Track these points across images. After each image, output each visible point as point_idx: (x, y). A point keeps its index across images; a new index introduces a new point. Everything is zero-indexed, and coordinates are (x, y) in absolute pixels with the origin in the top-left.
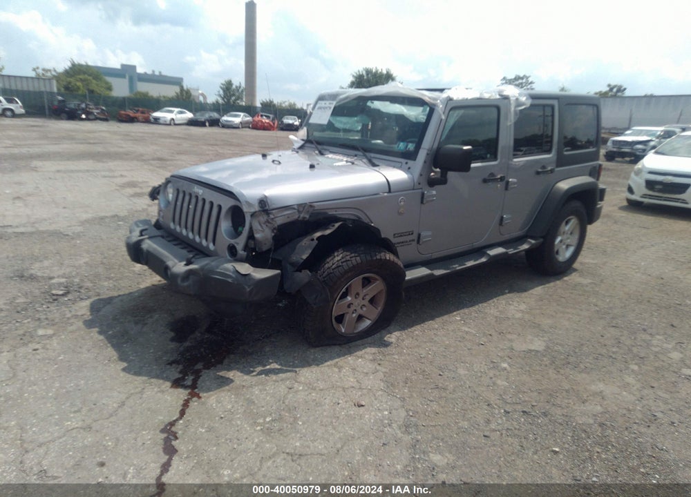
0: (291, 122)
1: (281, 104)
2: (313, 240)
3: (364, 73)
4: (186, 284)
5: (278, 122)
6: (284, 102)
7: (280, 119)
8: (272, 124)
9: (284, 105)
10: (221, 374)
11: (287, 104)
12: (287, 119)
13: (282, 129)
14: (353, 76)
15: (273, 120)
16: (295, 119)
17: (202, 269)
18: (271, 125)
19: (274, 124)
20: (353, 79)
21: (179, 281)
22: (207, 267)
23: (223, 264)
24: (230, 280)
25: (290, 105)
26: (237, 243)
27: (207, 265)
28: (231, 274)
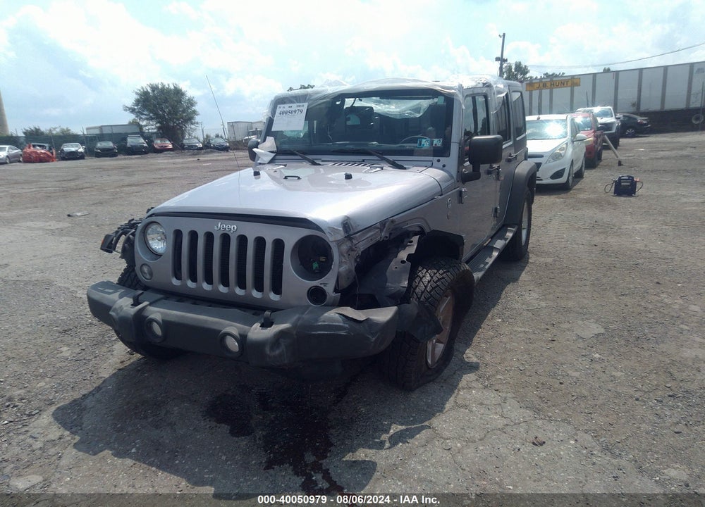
0: (73, 149)
1: (50, 130)
2: (403, 262)
3: (149, 90)
4: (277, 352)
5: (57, 151)
6: (55, 129)
7: (58, 147)
8: (49, 153)
9: (54, 132)
10: (348, 457)
11: (58, 130)
12: (67, 146)
13: (64, 159)
14: (137, 93)
15: (50, 149)
16: (77, 146)
17: (295, 326)
18: (49, 156)
19: (52, 153)
20: (137, 97)
21: (267, 350)
22: (299, 323)
23: (323, 314)
24: (342, 333)
25: (63, 131)
26: (325, 284)
27: (299, 319)
28: (341, 324)
